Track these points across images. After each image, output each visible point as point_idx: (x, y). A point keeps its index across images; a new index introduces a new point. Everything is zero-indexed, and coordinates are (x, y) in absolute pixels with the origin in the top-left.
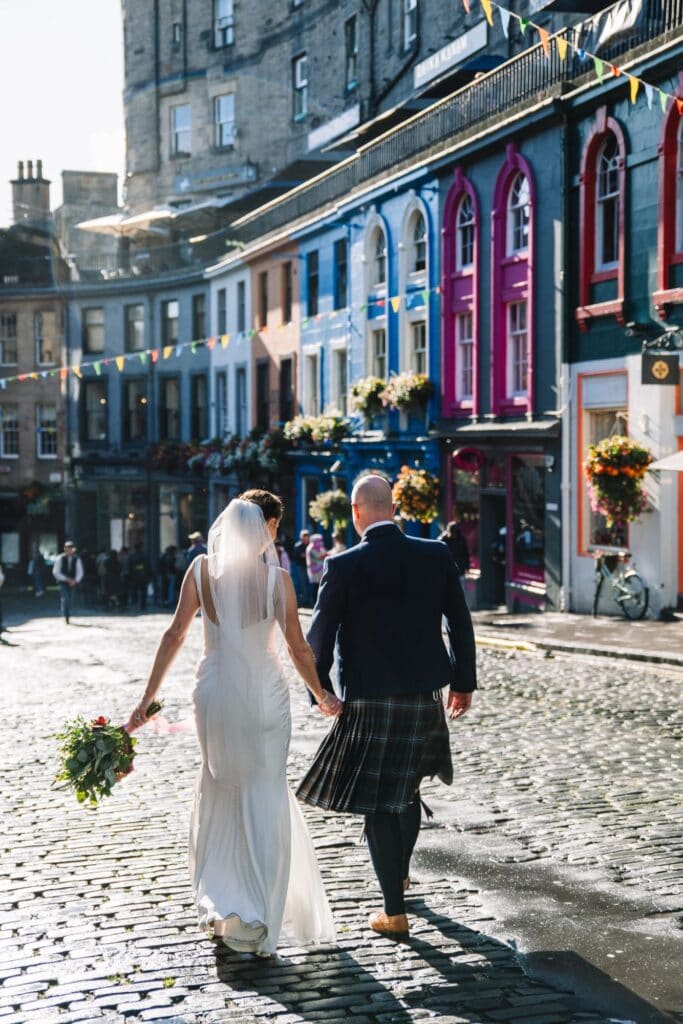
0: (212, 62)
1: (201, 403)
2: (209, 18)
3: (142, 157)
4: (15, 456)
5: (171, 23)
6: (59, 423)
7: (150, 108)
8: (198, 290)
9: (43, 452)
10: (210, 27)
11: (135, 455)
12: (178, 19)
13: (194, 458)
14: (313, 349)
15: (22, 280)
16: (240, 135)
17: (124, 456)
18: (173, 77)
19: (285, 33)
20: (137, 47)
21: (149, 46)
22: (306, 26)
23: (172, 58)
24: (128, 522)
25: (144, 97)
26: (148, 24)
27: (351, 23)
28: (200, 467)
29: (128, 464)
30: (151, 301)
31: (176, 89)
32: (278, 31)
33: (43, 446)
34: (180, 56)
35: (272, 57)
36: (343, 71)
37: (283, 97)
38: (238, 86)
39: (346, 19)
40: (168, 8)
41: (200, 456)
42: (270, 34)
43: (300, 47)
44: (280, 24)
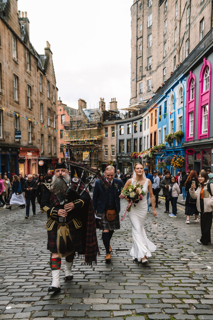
0: (147, 73)
1: (141, 144)
2: (147, 64)
3: (133, 95)
4: (107, 156)
5: (139, 66)
6: (115, 149)
7: (135, 84)
8: (141, 120)
9: (112, 155)
10: (147, 66)
11: (129, 155)
12: (141, 65)
13: (139, 155)
14: (160, 129)
15: (109, 121)
16: (152, 87)
17: (127, 156)
18: (140, 77)
19: (162, 64)
20: (133, 72)
21: (135, 72)
22: (166, 61)
23: (140, 73)
24: (128, 169)
25: (134, 82)
26: (135, 67)
27: (175, 57)
28: (140, 158)
29: (127, 157)
30: (132, 123)
31: (140, 80)
32: (160, 64)
33: (112, 154)
34: (141, 73)
35: (159, 69)
36: (173, 69)
37: (161, 78)
38: (152, 77)
39: (174, 57)
40: (139, 63)
41: (140, 155)
42: (159, 65)
43: (165, 66)
44: (161, 62)
